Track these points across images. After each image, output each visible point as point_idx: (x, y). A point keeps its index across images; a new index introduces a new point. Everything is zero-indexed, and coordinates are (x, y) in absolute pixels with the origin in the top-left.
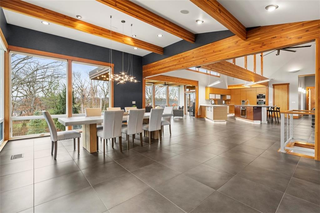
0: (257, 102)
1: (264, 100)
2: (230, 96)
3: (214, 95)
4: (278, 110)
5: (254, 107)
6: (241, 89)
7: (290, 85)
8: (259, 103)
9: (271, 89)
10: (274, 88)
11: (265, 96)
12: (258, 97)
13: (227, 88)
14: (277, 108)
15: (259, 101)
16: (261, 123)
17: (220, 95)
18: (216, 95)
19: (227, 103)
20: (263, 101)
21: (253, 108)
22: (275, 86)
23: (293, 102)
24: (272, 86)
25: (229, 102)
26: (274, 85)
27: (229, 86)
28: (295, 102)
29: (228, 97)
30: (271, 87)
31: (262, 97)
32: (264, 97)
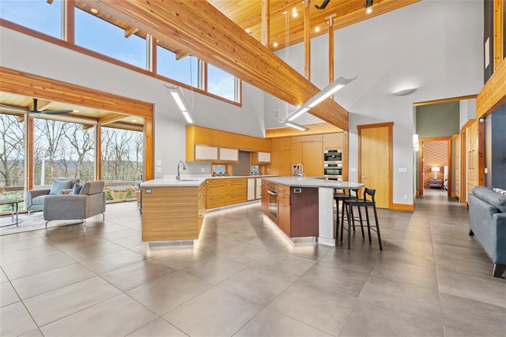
0: (325, 169)
1: (340, 164)
2: (269, 154)
3: (216, 149)
4: (369, 198)
5: (292, 188)
6: (291, 137)
7: (394, 127)
8: (328, 171)
9: (354, 137)
10: (360, 134)
11: (341, 154)
12: (327, 158)
13: (265, 137)
14: (366, 190)
15: (329, 165)
16: (316, 248)
17: (236, 152)
18: (221, 149)
19: (263, 172)
20: (336, 165)
21: (288, 192)
22: (362, 130)
23: (401, 170)
24: (356, 130)
25: (268, 170)
26: (360, 128)
27: (268, 132)
28: (405, 170)
29: (263, 157)
30: (353, 132)
31: (335, 156)
32: (339, 157)
